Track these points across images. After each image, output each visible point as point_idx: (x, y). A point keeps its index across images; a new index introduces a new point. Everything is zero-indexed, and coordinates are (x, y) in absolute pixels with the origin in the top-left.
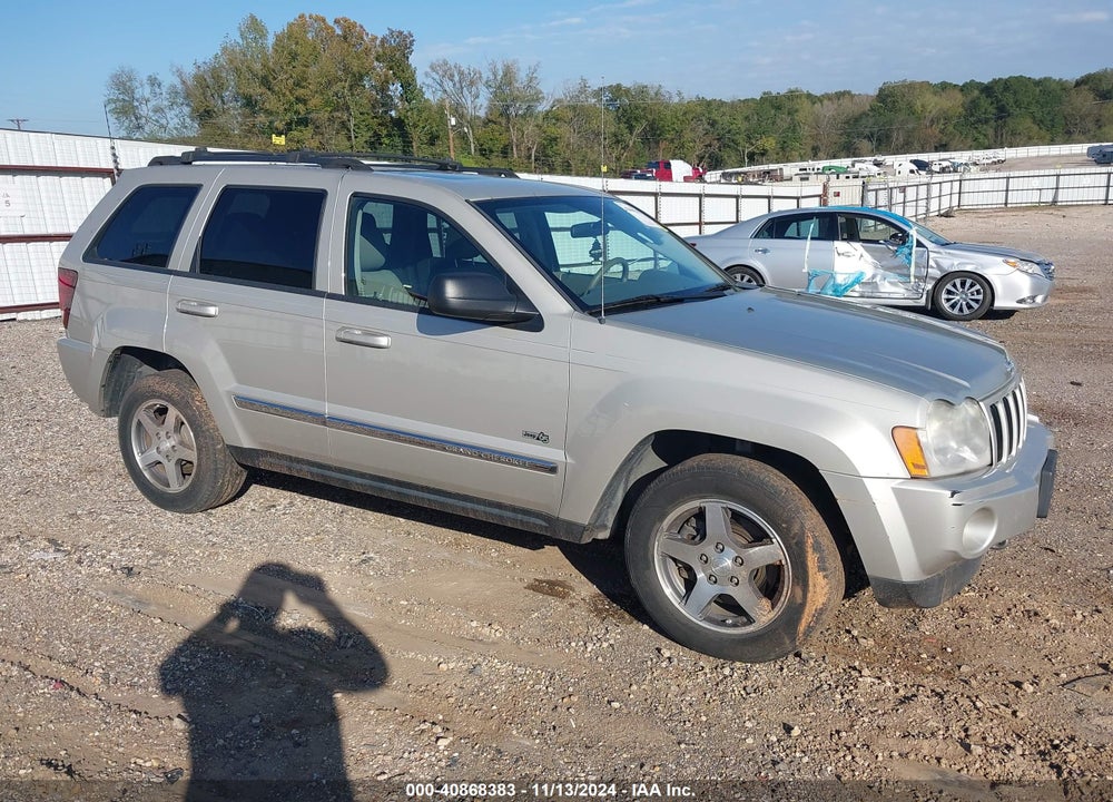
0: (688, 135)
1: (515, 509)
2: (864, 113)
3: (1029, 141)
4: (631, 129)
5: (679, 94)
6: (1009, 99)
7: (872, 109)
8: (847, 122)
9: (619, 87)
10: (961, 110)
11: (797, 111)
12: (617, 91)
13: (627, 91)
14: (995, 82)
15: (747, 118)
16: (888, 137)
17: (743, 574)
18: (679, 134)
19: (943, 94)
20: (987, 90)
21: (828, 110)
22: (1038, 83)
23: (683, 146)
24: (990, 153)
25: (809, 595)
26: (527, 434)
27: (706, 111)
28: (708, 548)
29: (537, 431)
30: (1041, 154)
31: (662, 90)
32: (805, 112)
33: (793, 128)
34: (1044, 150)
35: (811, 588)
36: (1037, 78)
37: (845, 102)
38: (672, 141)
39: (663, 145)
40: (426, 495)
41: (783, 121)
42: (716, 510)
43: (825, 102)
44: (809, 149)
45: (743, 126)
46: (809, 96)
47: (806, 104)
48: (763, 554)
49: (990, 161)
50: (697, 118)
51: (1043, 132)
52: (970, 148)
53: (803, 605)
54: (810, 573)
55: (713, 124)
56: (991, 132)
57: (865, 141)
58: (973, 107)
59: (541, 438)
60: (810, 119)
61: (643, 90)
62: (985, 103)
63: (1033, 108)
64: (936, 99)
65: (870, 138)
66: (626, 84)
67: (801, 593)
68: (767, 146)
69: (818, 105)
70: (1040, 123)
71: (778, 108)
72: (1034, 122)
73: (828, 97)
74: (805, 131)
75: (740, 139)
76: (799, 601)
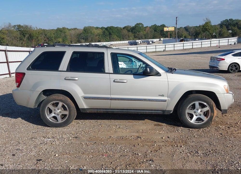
0: (39, 38)
1: (155, 110)
2: (81, 33)
3: (116, 40)
4: (24, 36)
5: (36, 27)
6: (111, 31)
7: (83, 32)
8: (78, 35)
9: (20, 25)
10: (102, 33)
11: (66, 32)
12: (19, 26)
13: (22, 26)
14: (108, 27)
15: (54, 34)
16: (87, 39)
17: (202, 113)
18: (37, 37)
19: (98, 30)
20: (106, 29)
21: (73, 32)
22: (116, 28)
23: (39, 40)
24: (109, 43)
25: (214, 114)
26: (159, 95)
27: (44, 32)
28: (195, 110)
29: (161, 94)
30: (119, 43)
31: (32, 27)
32: (68, 33)
33: (65, 36)
34: (119, 42)
35: (214, 113)
36: (116, 27)
37: (76, 30)
38: (36, 39)
39: (34, 40)
40: (134, 111)
41: (63, 35)
42: (197, 103)
43: (72, 30)
44: (70, 41)
45: (54, 36)
46: (67, 29)
47: (68, 31)
48: (205, 109)
49: (110, 44)
50: (42, 34)
51: (119, 38)
52: (105, 42)
53: (213, 116)
54: (214, 111)
55: (46, 35)
56: (108, 38)
57: (82, 40)
58: (104, 33)
59: (163, 96)
60: (69, 34)
61: (26, 26)
62: (106, 32)
63: (116, 33)
64: (96, 30)
65: (83, 39)
66: (22, 25)
67: (213, 114)
68: (60, 41)
69: (70, 31)
70: (118, 36)
71: (61, 32)
72: (117, 36)
73: (72, 29)
74: (68, 37)
75: (53, 39)
76: (212, 115)
